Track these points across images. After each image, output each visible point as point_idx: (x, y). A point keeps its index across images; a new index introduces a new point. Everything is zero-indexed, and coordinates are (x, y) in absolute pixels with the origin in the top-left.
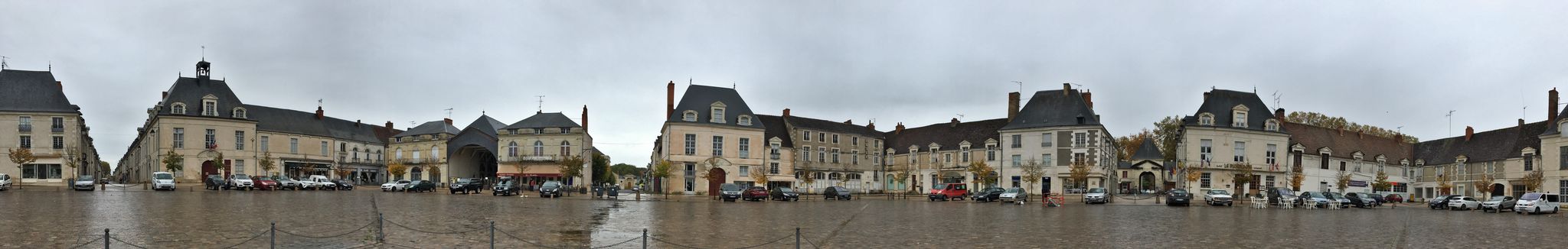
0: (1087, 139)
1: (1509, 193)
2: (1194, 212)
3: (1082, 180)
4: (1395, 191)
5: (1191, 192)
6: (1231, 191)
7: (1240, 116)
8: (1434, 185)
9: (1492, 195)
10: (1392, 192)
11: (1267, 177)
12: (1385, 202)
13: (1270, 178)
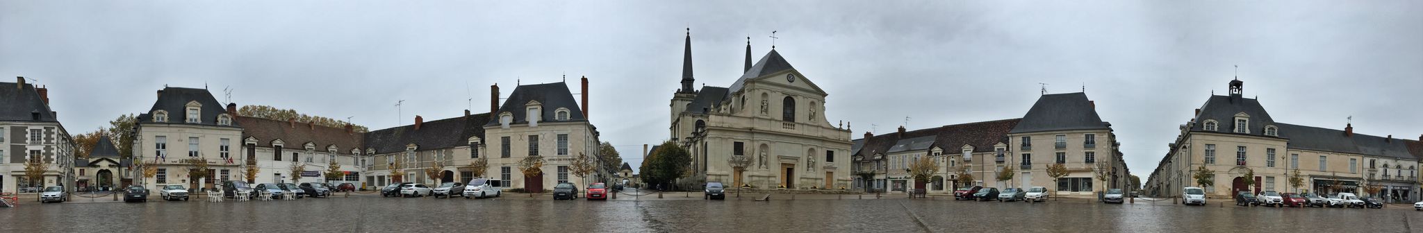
0: (43, 136)
1: (458, 179)
2: (151, 207)
3: (38, 178)
4: (346, 180)
5: (147, 188)
6: (187, 186)
7: (193, 112)
8: (386, 173)
9: (443, 182)
10: (344, 181)
11: (221, 171)
12: (337, 191)
13: (225, 172)
